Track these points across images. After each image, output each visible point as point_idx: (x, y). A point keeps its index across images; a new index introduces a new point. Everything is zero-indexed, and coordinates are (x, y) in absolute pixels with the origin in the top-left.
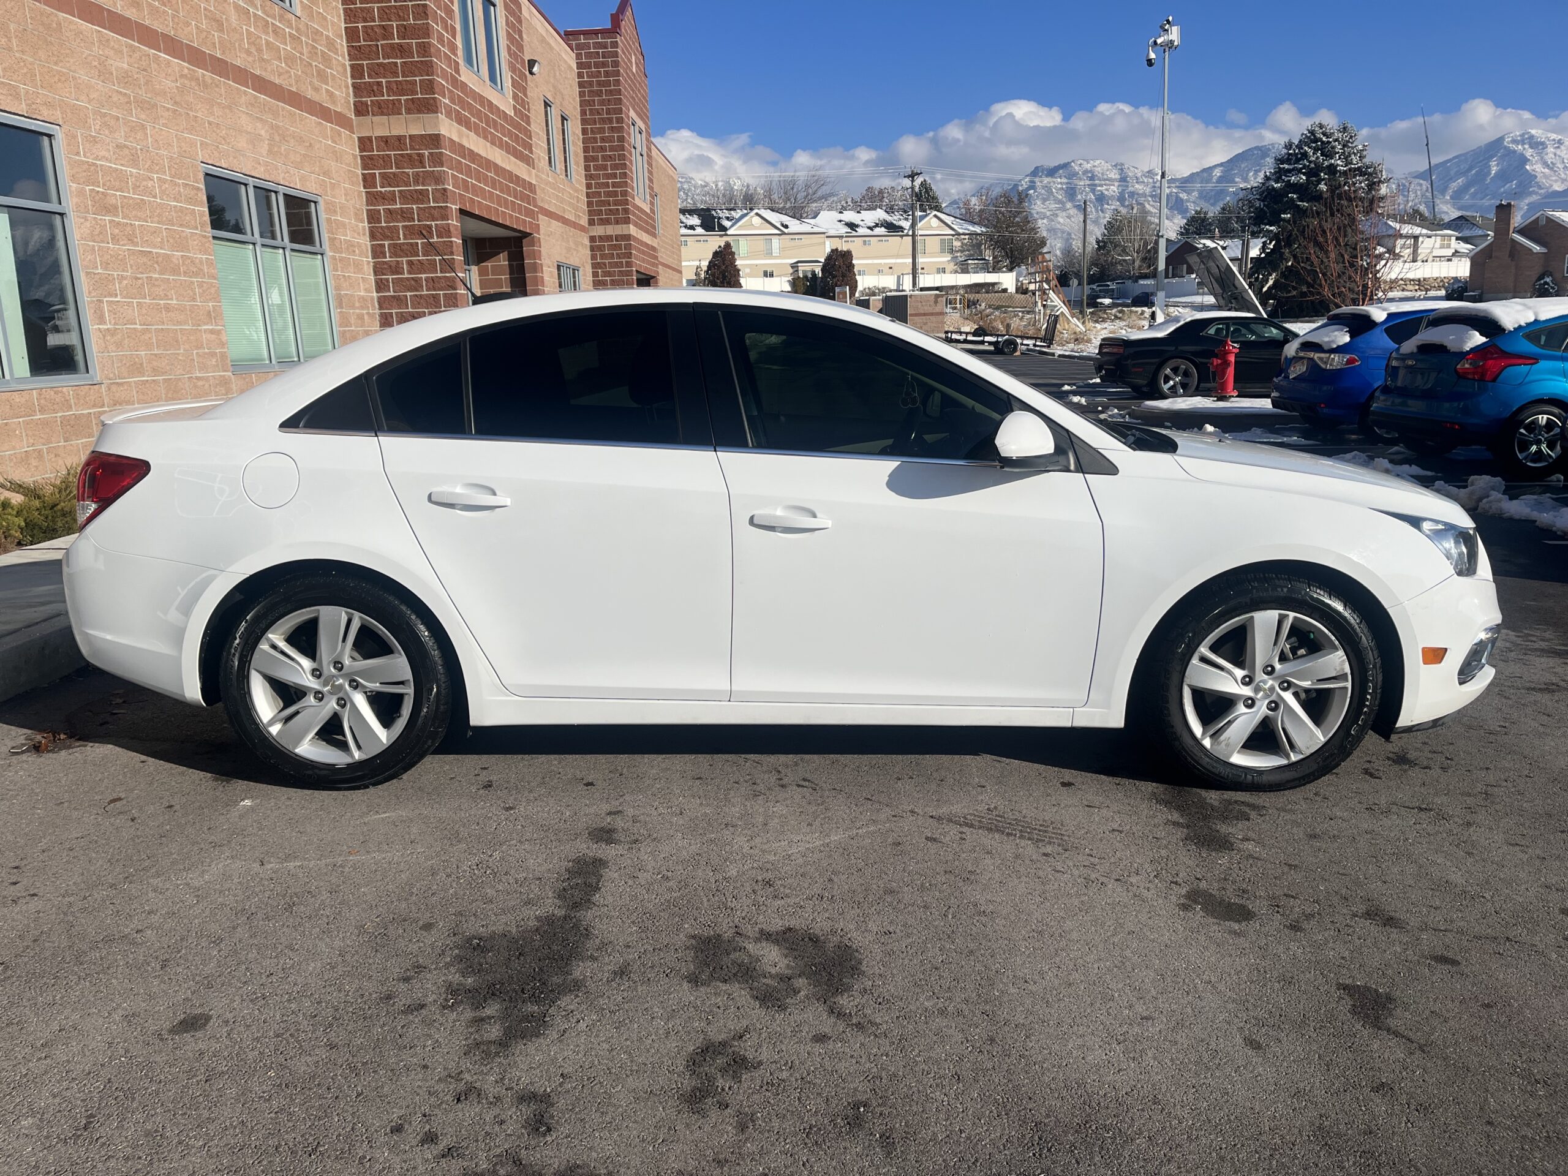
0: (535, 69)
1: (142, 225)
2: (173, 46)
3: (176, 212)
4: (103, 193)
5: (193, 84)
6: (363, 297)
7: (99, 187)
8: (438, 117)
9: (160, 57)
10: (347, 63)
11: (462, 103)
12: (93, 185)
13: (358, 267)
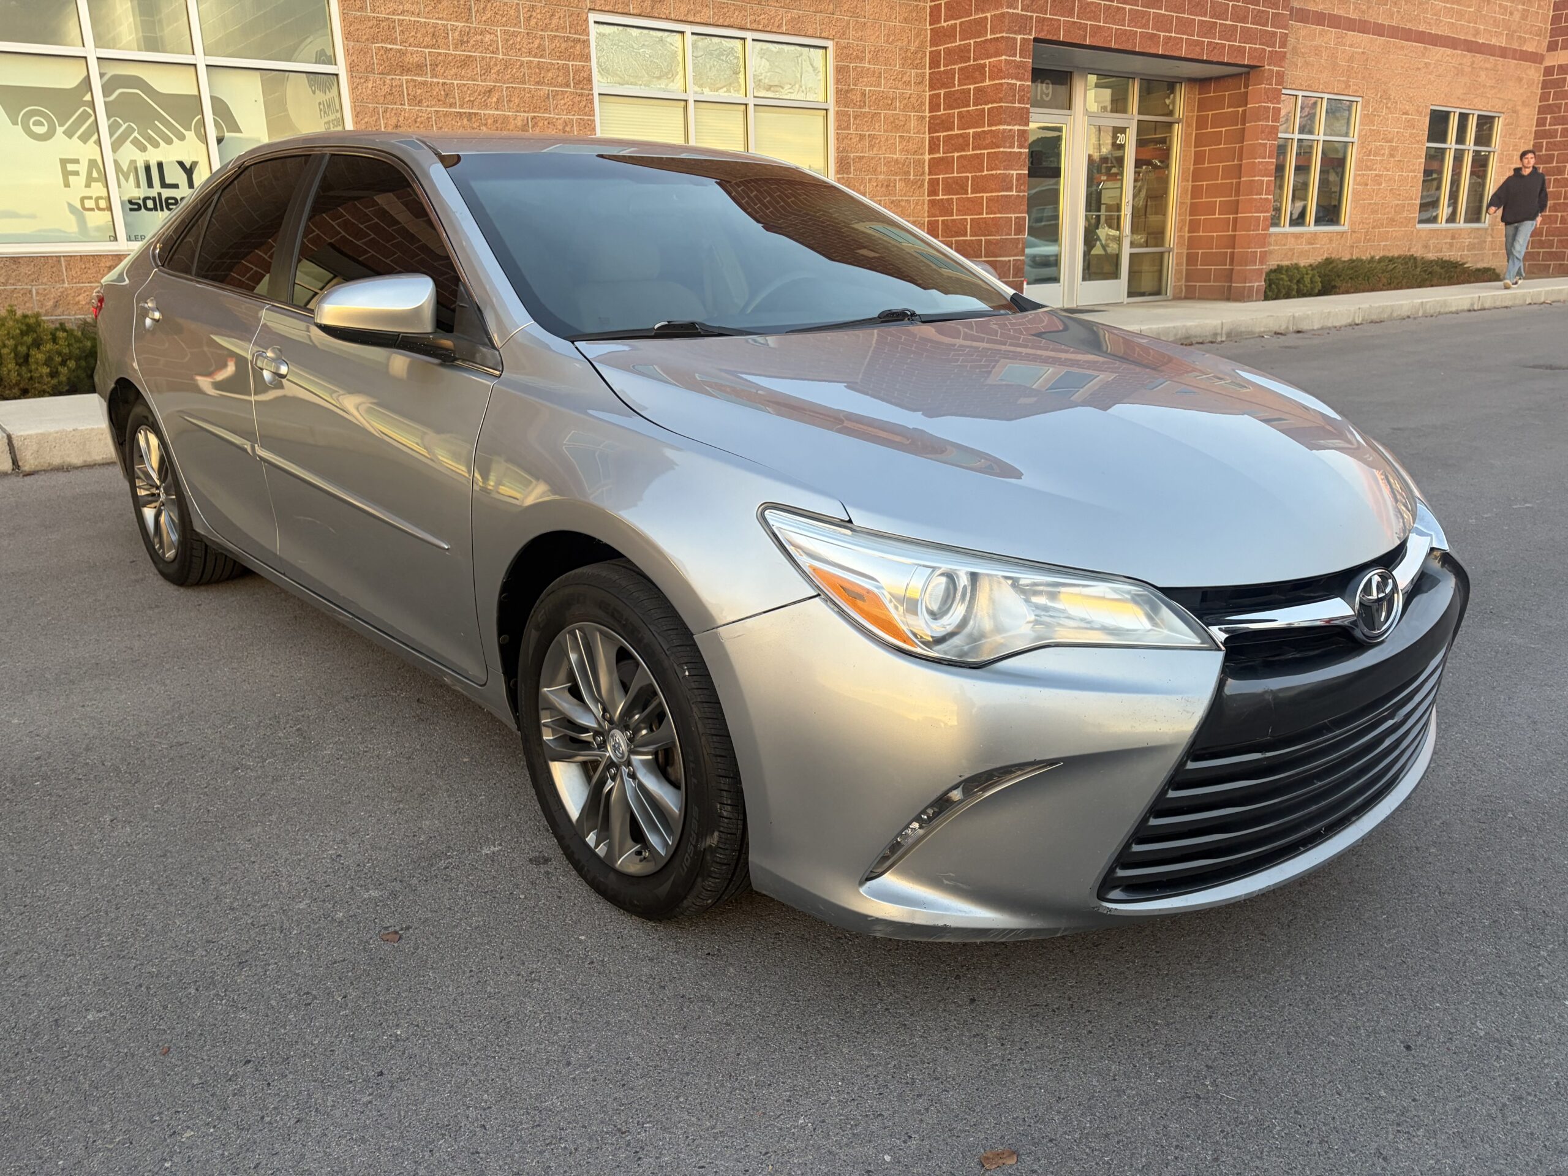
1: (465, 85)
3: (530, 68)
4: (399, 51)
6: (897, 161)
7: (395, 44)
13: (895, 125)
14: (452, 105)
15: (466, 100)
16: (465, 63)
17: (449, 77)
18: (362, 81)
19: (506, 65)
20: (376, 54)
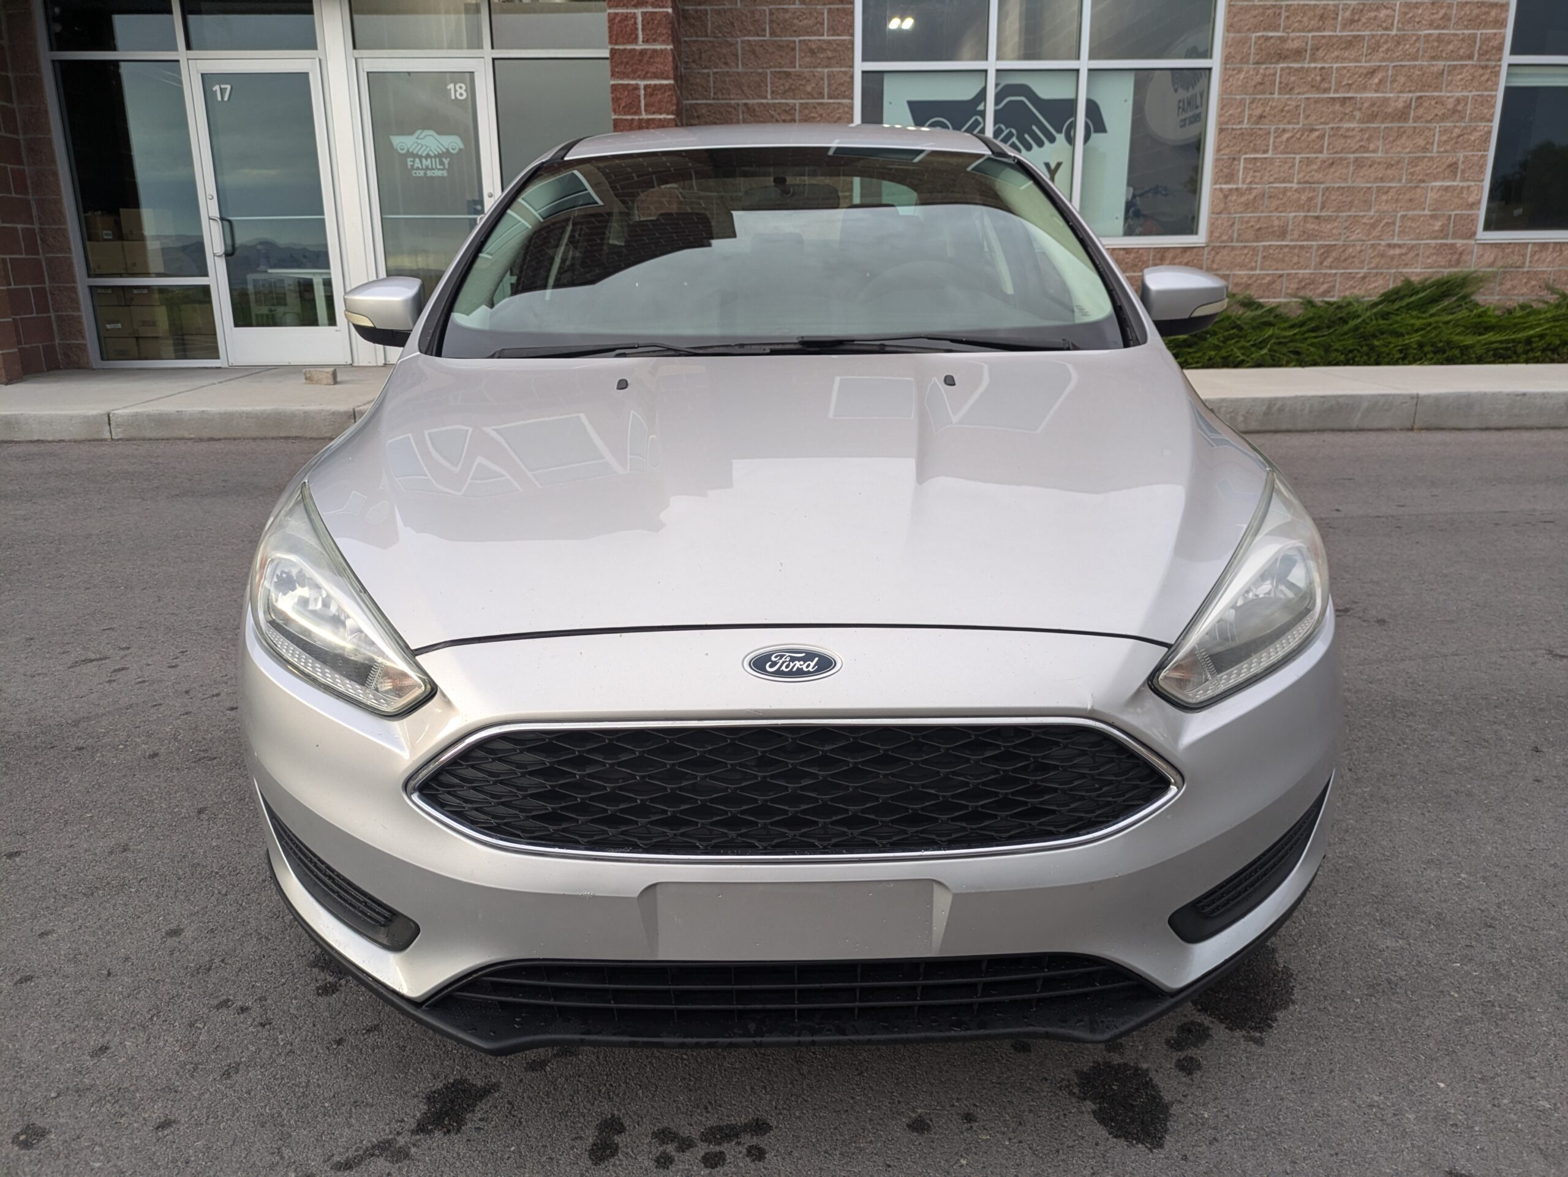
14: (1326, 90)
15: (1344, 83)
16: (1350, 43)
17: (1329, 61)
18: (1235, 72)
19: (1399, 41)
20: (1255, 43)
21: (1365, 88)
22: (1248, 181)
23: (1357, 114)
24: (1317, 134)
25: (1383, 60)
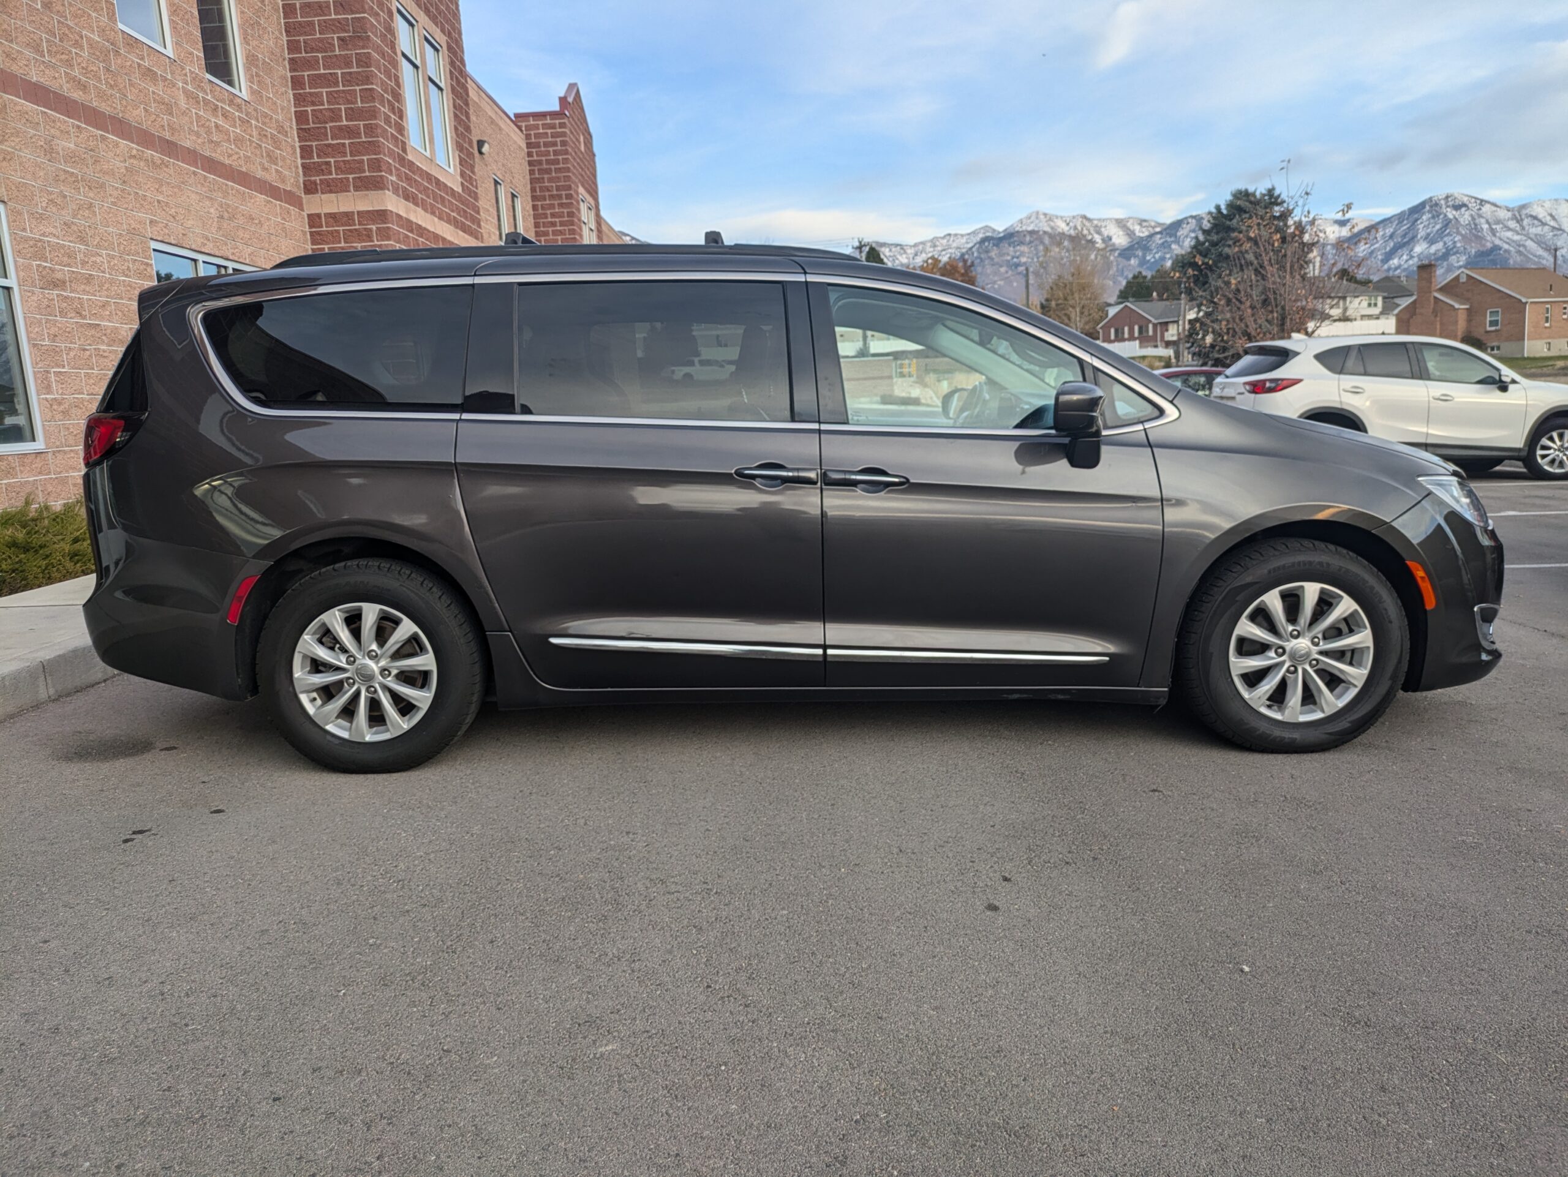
0: (486, 149)
1: (90, 299)
2: (121, 127)
3: (124, 286)
4: (50, 268)
5: (142, 164)
7: (47, 262)
8: (385, 194)
9: (107, 138)
10: (297, 144)
11: (408, 179)
12: (40, 260)
14: (84, 318)
16: (89, 279)
17: (81, 293)
19: (112, 282)
20: (37, 270)
21: (102, 318)
22: (60, 392)
23: (104, 338)
24: (88, 353)
25: (107, 297)
